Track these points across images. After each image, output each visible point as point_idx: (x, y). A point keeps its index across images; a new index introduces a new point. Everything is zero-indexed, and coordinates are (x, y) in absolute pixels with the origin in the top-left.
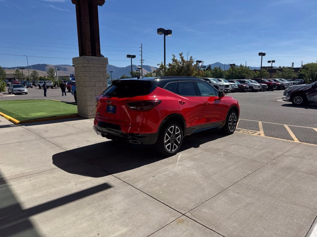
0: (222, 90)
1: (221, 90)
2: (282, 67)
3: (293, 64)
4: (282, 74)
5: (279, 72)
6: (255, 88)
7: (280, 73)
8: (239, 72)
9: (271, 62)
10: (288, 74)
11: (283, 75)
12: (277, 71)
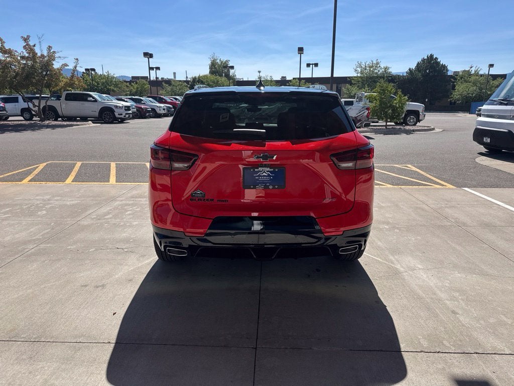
0: (121, 114)
1: (119, 114)
2: (160, 78)
3: (175, 74)
4: (172, 89)
5: (167, 85)
6: (158, 111)
7: (169, 88)
8: (103, 84)
9: (155, 69)
10: (180, 89)
11: (173, 91)
12: (163, 83)
